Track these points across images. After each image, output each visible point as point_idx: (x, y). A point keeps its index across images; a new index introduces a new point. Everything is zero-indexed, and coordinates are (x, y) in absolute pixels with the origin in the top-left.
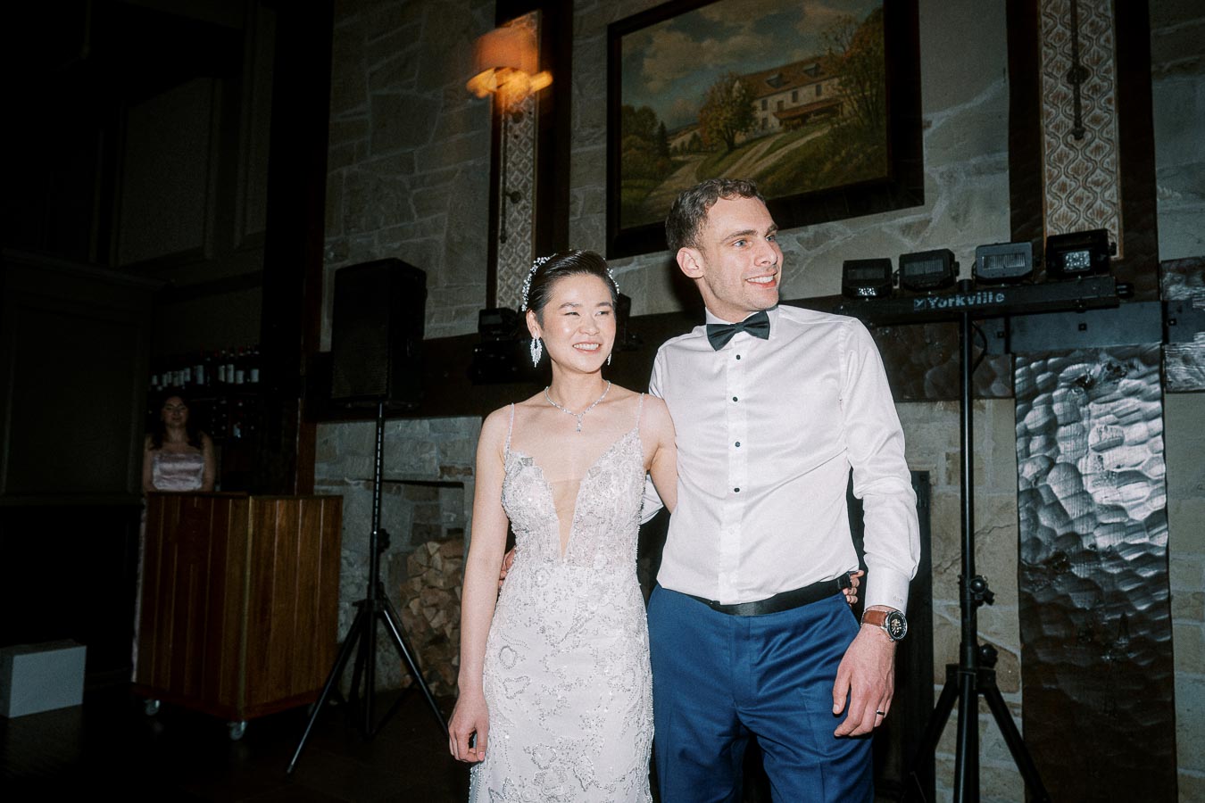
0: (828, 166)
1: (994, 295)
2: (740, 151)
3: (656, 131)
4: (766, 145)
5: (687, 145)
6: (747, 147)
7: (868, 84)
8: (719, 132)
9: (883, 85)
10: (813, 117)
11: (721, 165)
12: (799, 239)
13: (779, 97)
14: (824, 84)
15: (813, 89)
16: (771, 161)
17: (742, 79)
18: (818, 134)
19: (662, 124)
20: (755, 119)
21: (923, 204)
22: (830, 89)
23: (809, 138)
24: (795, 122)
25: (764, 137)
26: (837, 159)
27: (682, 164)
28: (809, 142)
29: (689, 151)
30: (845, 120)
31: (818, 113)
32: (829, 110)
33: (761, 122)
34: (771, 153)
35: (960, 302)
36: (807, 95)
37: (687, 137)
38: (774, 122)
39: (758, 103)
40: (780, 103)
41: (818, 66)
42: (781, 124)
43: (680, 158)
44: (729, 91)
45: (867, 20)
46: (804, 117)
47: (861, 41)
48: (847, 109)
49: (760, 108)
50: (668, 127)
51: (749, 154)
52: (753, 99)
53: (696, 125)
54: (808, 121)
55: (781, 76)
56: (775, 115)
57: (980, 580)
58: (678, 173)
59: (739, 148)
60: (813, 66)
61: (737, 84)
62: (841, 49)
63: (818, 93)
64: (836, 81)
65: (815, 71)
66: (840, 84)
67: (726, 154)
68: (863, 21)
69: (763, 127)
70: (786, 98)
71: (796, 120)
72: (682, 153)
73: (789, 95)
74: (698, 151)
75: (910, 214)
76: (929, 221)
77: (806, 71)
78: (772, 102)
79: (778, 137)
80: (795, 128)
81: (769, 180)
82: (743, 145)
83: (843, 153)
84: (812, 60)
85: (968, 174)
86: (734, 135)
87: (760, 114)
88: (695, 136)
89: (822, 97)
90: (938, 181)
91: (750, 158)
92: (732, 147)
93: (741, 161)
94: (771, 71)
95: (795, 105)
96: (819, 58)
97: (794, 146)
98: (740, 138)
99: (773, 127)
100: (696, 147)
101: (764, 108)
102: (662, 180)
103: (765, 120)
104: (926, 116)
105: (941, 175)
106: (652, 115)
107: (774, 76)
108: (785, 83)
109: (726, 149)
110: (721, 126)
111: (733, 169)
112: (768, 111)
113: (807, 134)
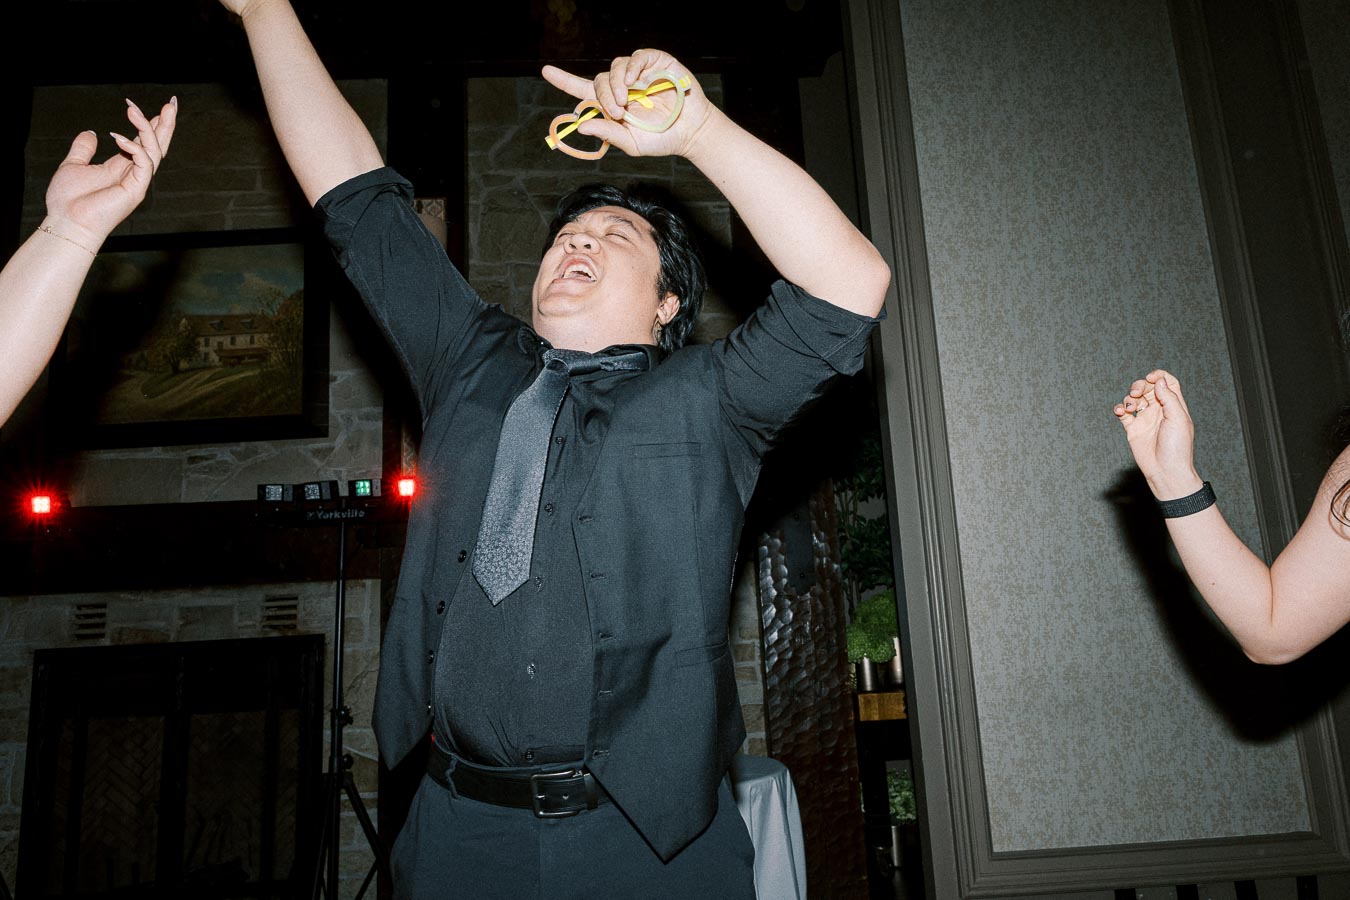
0: (257, 399)
1: (359, 511)
2: (182, 376)
4: (207, 375)
5: (134, 362)
6: (191, 373)
7: (290, 344)
8: (165, 356)
9: (301, 347)
10: (246, 360)
11: (165, 384)
12: (232, 453)
13: (220, 339)
14: (256, 337)
15: (248, 338)
16: (210, 387)
17: (189, 318)
18: (250, 373)
20: (198, 352)
21: (328, 436)
22: (261, 341)
23: (242, 375)
24: (232, 361)
25: (210, 368)
26: (265, 395)
27: (129, 377)
28: (243, 378)
29: (137, 368)
30: (272, 366)
31: (251, 357)
32: (261, 356)
33: (203, 356)
34: (212, 381)
35: (337, 515)
36: (242, 341)
37: (135, 356)
38: (214, 358)
39: (202, 340)
40: (220, 344)
41: (252, 322)
42: (220, 360)
43: (128, 372)
44: (177, 325)
45: (292, 296)
46: (240, 358)
47: (287, 310)
48: (274, 358)
49: (203, 344)
51: (192, 379)
52: (198, 336)
53: (145, 347)
54: (243, 362)
55: (222, 322)
56: (215, 351)
57: (345, 709)
58: (125, 385)
59: (183, 372)
60: (249, 320)
61: (184, 321)
62: (271, 313)
63: (252, 342)
64: (266, 336)
65: (250, 324)
66: (269, 339)
67: (172, 376)
68: (289, 296)
69: (205, 360)
70: (226, 341)
71: (233, 360)
72: (129, 368)
73: (229, 339)
74: (145, 369)
75: (315, 442)
76: (333, 449)
77: (243, 323)
78: (214, 341)
79: (217, 370)
80: (233, 365)
81: (207, 403)
82: (187, 371)
83: (270, 392)
84: (248, 316)
85: (360, 418)
86: (178, 362)
87: (202, 349)
88: (143, 356)
89: (255, 346)
90: (340, 420)
91: (192, 383)
92: (176, 371)
93: (186, 383)
94: (214, 317)
95: (232, 347)
96: (254, 316)
97: (229, 379)
98: (183, 365)
99: (213, 361)
100: (144, 364)
101: (207, 345)
103: (207, 354)
104: (332, 372)
105: (342, 416)
107: (217, 321)
108: (225, 329)
109: (171, 372)
110: (168, 352)
111: (176, 389)
112: (210, 348)
113: (242, 372)
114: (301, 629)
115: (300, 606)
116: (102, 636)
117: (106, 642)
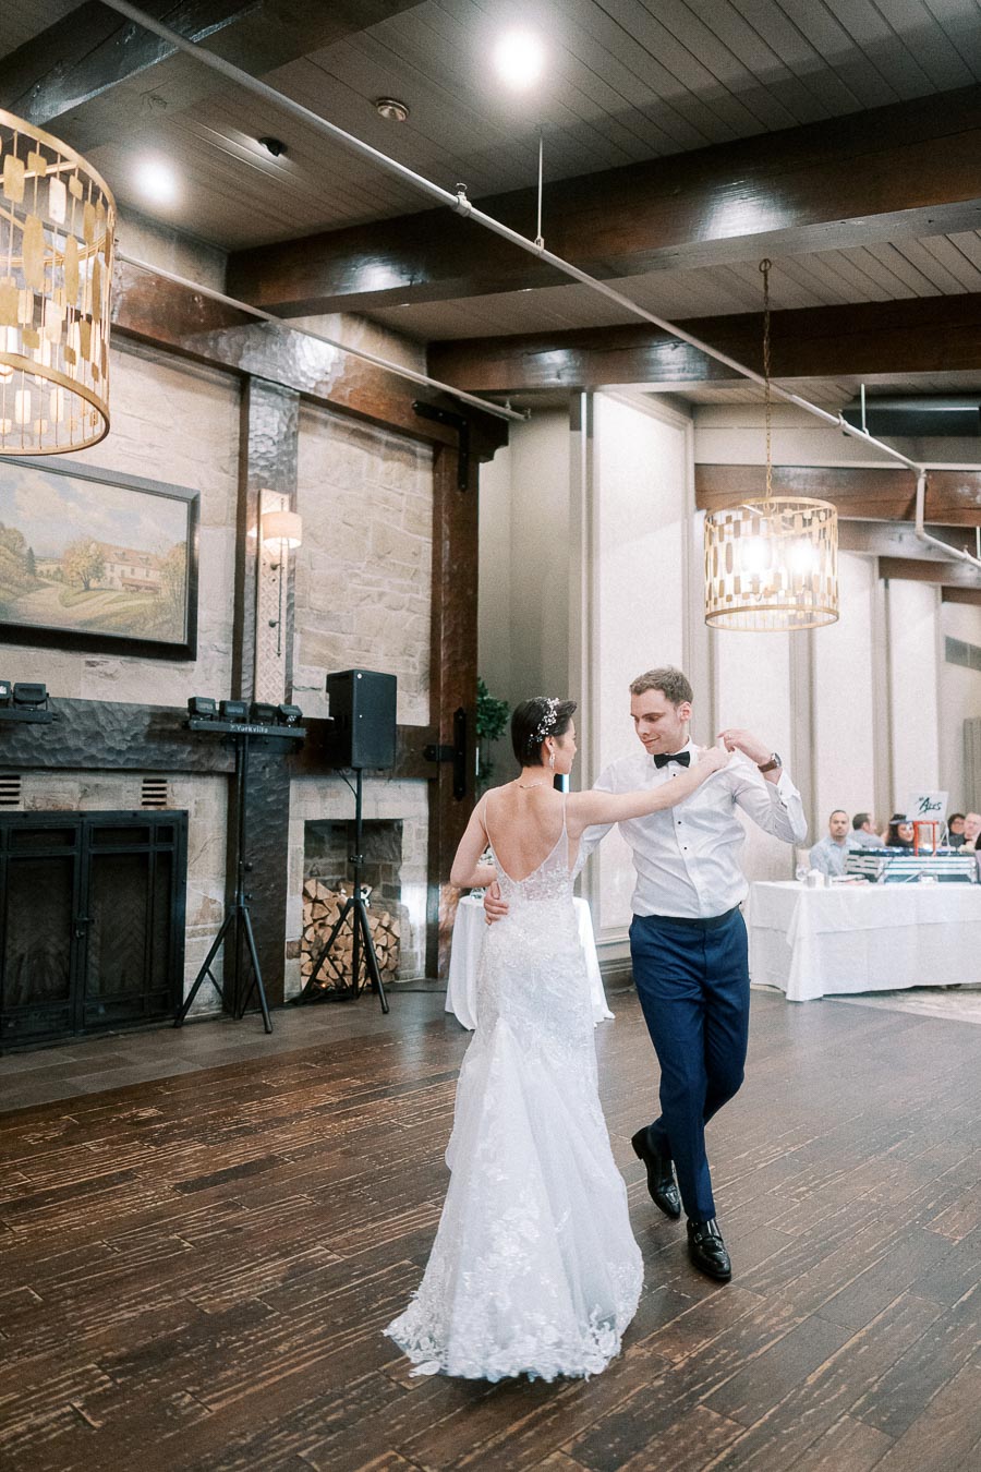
0: (151, 624)
2: (89, 593)
3: (25, 551)
4: (114, 595)
5: (52, 573)
6: (98, 592)
7: (176, 584)
8: (79, 573)
9: (184, 588)
10: (143, 590)
11: (79, 597)
13: (124, 568)
14: (151, 572)
15: (144, 571)
16: (115, 607)
17: (98, 544)
18: (146, 601)
19: (31, 551)
20: (105, 575)
21: (195, 660)
22: (154, 577)
23: (139, 602)
24: (132, 588)
25: (112, 590)
26: (157, 622)
27: (46, 586)
29: (53, 579)
30: (162, 599)
31: (147, 588)
32: (154, 590)
33: (109, 579)
34: (116, 602)
35: (250, 730)
36: (140, 575)
37: (53, 568)
38: (118, 583)
39: (108, 565)
40: (123, 572)
41: (147, 559)
42: (123, 585)
43: (46, 581)
44: (88, 547)
45: (177, 544)
46: (138, 587)
47: (173, 555)
48: (164, 592)
49: (109, 569)
50: (36, 553)
51: (101, 597)
52: (103, 561)
53: (60, 561)
54: (140, 591)
55: (124, 554)
56: (119, 577)
58: (42, 591)
59: (93, 591)
60: (145, 557)
61: (93, 546)
62: (162, 554)
63: (147, 576)
64: (158, 573)
65: (146, 561)
66: (161, 576)
68: (174, 544)
69: (111, 582)
70: (128, 570)
71: (135, 588)
72: (47, 577)
73: (130, 569)
74: (61, 581)
75: (187, 665)
76: (194, 669)
77: (141, 559)
78: (118, 569)
79: (119, 594)
80: (132, 592)
81: (112, 619)
82: (94, 589)
83: (160, 619)
84: (144, 553)
86: (89, 580)
87: (108, 573)
88: (59, 569)
89: (149, 580)
90: (203, 653)
91: (101, 600)
92: (87, 588)
93: (95, 600)
94: (117, 548)
95: (131, 577)
96: (149, 554)
97: (130, 603)
98: (93, 584)
99: (117, 586)
100: (59, 576)
101: (112, 570)
102: (29, 592)
103: (112, 578)
106: (22, 539)
107: (120, 552)
108: (127, 560)
109: (83, 588)
110: (80, 570)
111: (88, 603)
112: (115, 572)
113: (138, 599)
114: (170, 806)
115: (169, 789)
116: (17, 802)
117: (20, 808)
